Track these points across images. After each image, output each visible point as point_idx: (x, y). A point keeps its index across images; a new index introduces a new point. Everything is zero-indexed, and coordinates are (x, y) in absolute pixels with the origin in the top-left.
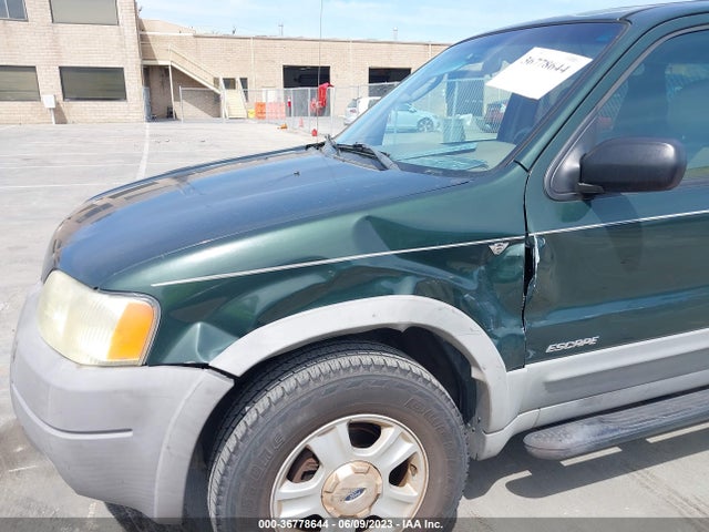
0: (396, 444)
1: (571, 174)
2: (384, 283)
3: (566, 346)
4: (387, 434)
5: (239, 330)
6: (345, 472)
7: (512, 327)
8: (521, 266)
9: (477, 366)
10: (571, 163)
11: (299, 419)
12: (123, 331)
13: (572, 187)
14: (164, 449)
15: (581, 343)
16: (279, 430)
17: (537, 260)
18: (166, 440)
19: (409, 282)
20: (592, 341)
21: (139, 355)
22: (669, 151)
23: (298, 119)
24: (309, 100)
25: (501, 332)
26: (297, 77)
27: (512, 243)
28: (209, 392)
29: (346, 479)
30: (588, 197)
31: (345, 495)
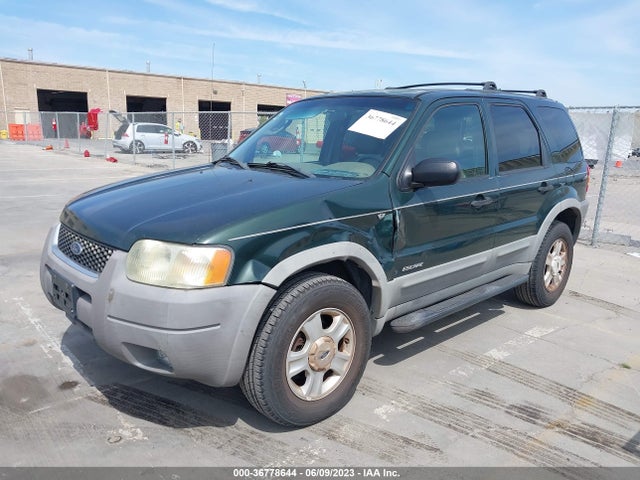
0: (341, 325)
1: (408, 178)
2: (334, 236)
3: (410, 268)
4: (337, 319)
5: (272, 263)
6: (319, 342)
7: (388, 258)
8: (391, 225)
9: (376, 279)
10: (408, 173)
11: (303, 310)
12: (212, 267)
13: (409, 184)
14: (239, 333)
15: (416, 266)
16: (294, 317)
17: (398, 221)
18: (240, 328)
19: (346, 235)
20: (420, 265)
21: (223, 281)
22: (453, 166)
23: (64, 140)
24: (78, 125)
25: (384, 261)
26: (48, 100)
27: (387, 213)
28: (266, 295)
29: (322, 345)
30: (416, 189)
31: (321, 354)
